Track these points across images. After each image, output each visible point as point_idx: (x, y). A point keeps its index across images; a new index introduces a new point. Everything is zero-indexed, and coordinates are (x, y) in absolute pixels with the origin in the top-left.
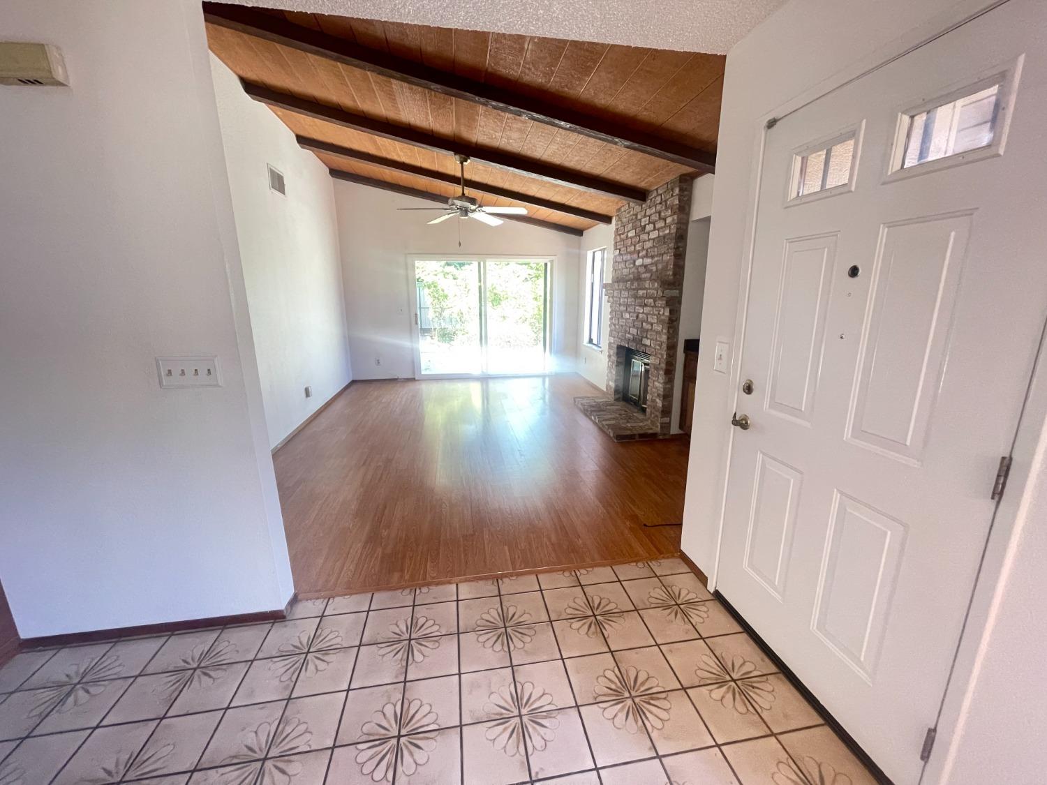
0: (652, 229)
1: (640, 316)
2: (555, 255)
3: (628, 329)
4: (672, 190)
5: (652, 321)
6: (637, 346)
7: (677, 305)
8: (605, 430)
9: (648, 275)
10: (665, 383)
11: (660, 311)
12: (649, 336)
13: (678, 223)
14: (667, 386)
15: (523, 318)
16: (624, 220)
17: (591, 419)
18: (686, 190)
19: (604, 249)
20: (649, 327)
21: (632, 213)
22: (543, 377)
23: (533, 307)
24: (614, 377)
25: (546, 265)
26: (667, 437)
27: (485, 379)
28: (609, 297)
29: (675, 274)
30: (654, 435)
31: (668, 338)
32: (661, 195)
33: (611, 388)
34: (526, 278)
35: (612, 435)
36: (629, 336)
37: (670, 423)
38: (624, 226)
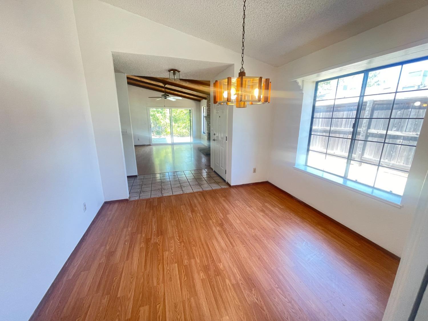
2: (193, 107)
19: (205, 106)
22: (191, 144)
25: (190, 110)
27: (172, 145)
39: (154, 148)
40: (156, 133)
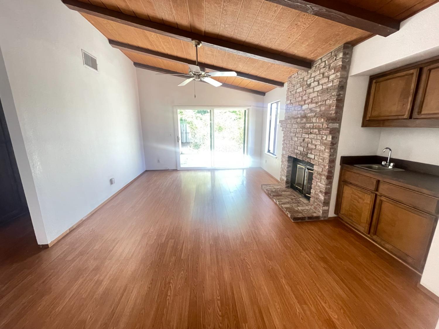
0: (317, 85)
1: (306, 140)
2: (251, 106)
3: (296, 147)
4: (336, 56)
5: (316, 143)
6: (303, 157)
7: (337, 134)
8: (285, 211)
9: (313, 114)
10: (327, 185)
11: (322, 137)
12: (313, 153)
13: (340, 78)
14: (328, 187)
15: (233, 138)
16: (294, 83)
17: (273, 201)
18: (348, 53)
19: (278, 102)
20: (314, 147)
21: (300, 77)
22: (243, 169)
23: (238, 133)
24: (286, 174)
25: (245, 111)
26: (326, 219)
27: (212, 170)
28: (283, 128)
29: (336, 113)
30: (318, 217)
31: (330, 156)
32: (325, 61)
33: (283, 180)
34: (235, 120)
35: (289, 216)
36: (297, 151)
37: (328, 210)
38: (294, 86)
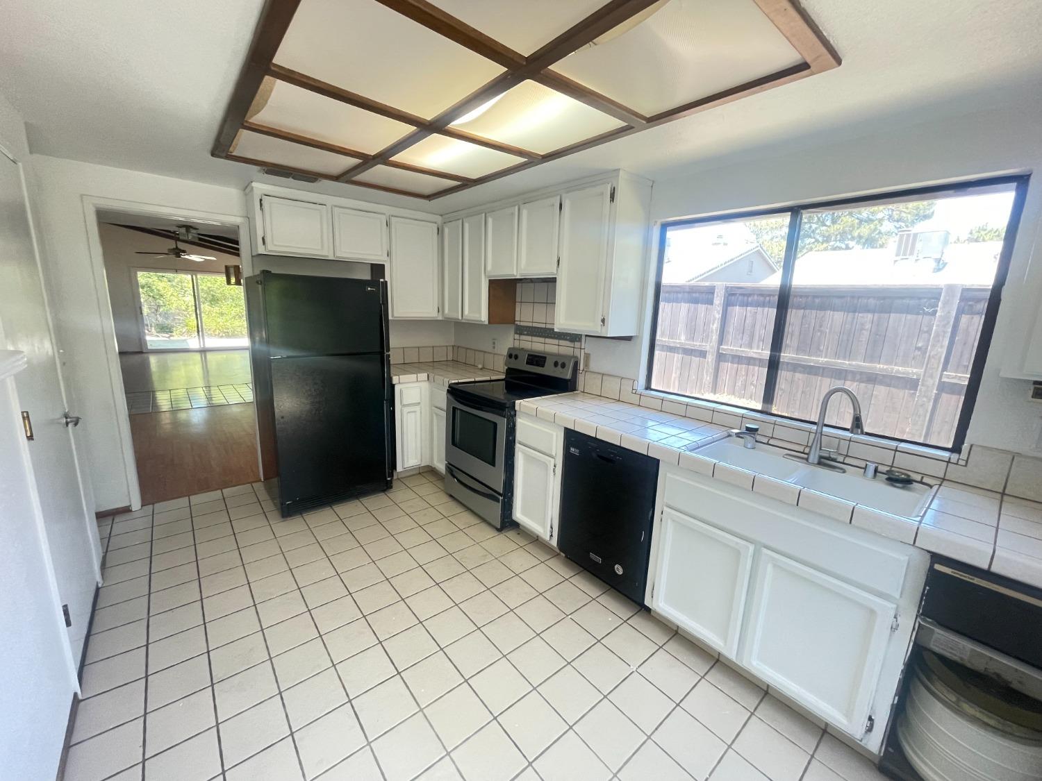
27: (203, 352)
39: (153, 360)
40: (155, 329)
